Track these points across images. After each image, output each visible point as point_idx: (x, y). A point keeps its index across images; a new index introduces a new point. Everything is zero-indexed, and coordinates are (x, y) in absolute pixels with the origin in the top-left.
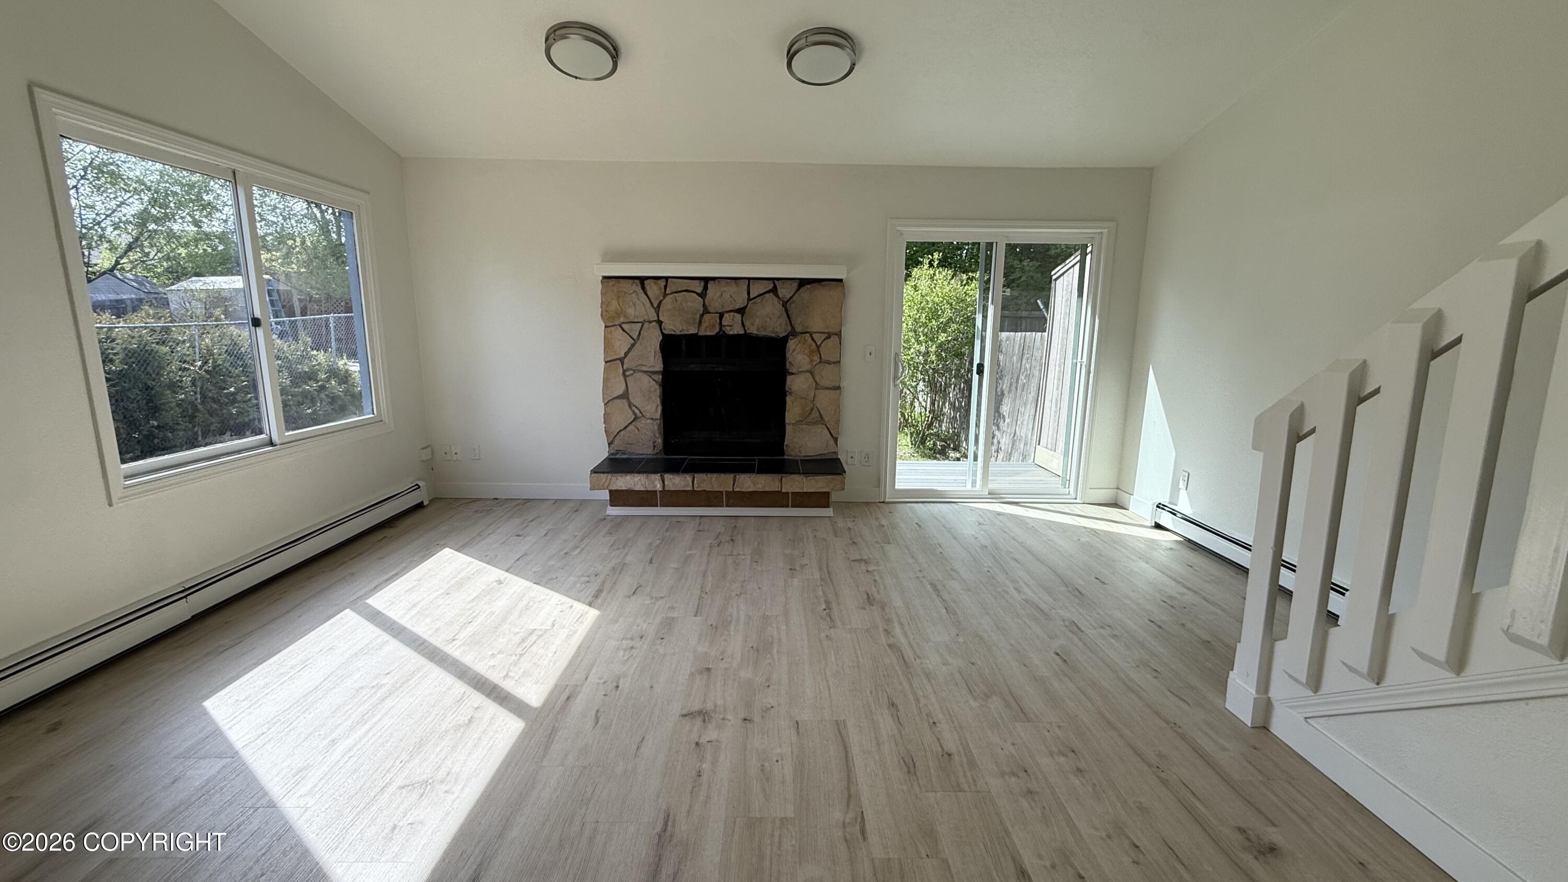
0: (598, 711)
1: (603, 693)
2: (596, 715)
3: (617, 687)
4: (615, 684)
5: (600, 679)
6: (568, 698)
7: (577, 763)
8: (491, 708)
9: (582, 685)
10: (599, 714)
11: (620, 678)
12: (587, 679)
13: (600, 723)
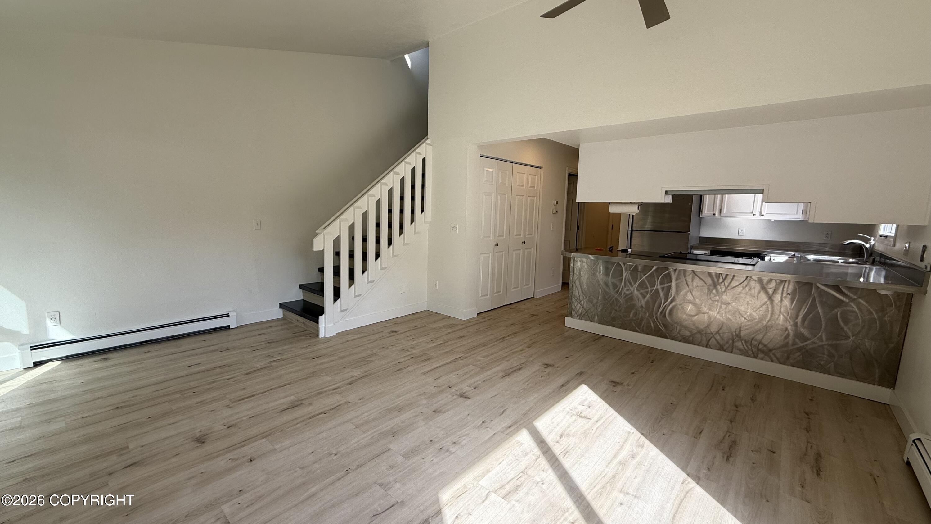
0: (501, 415)
1: (493, 422)
2: (503, 413)
3: (483, 422)
4: (483, 424)
5: (488, 431)
6: (510, 427)
7: (521, 400)
8: (550, 439)
9: (499, 431)
10: (501, 413)
11: (479, 426)
12: (494, 434)
13: (503, 410)
